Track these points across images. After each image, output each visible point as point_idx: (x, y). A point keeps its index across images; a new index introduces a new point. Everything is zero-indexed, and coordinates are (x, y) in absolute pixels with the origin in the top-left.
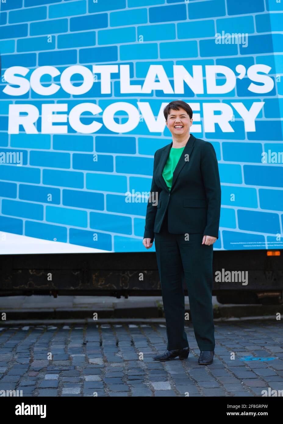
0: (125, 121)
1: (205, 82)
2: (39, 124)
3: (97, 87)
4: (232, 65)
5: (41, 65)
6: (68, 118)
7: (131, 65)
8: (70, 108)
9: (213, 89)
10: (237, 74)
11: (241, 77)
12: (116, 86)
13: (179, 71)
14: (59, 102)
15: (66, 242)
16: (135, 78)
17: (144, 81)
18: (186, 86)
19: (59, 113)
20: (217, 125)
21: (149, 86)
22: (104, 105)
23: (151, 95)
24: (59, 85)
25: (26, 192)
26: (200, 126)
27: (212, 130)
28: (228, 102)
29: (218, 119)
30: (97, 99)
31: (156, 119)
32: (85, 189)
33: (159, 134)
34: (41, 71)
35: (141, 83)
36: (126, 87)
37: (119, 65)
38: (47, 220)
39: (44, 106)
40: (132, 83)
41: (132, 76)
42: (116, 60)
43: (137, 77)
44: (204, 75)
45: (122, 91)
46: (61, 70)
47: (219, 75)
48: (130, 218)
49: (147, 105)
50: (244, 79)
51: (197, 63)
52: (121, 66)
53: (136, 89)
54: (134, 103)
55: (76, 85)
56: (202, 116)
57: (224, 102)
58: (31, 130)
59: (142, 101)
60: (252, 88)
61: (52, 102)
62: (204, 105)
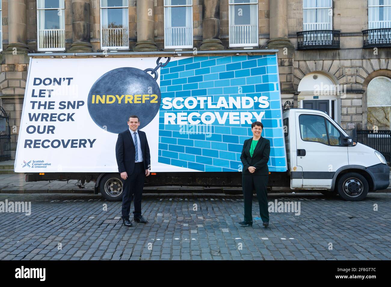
0: (210, 119)
1: (241, 103)
2: (176, 121)
3: (198, 106)
4: (252, 96)
5: (177, 97)
6: (187, 119)
7: (212, 97)
8: (188, 114)
9: (245, 106)
10: (254, 100)
11: (256, 101)
12: (206, 105)
13: (231, 99)
14: (184, 112)
15: (187, 168)
16: (213, 102)
17: (217, 103)
18: (234, 105)
19: (184, 116)
20: (246, 121)
21: (219, 105)
22: (201, 113)
23: (220, 109)
24: (184, 105)
25: (172, 148)
26: (239, 121)
27: (244, 123)
28: (251, 112)
29: (246, 119)
30: (199, 111)
31: (222, 119)
32: (194, 147)
33: (223, 125)
34: (177, 99)
35: (216, 104)
36: (210, 106)
37: (207, 97)
38: (179, 159)
39: (178, 113)
40: (212, 104)
41: (212, 101)
42: (206, 95)
43: (214, 102)
44: (241, 101)
45: (209, 108)
46: (185, 99)
47: (247, 100)
48: (211, 159)
49: (218, 113)
50: (257, 102)
51: (238, 96)
52: (208, 97)
53: (214, 107)
54: (213, 112)
55: (190, 105)
56: (240, 118)
57: (249, 112)
58: (173, 123)
59: (216, 111)
60: (260, 106)
61: (181, 112)
62: (241, 113)
